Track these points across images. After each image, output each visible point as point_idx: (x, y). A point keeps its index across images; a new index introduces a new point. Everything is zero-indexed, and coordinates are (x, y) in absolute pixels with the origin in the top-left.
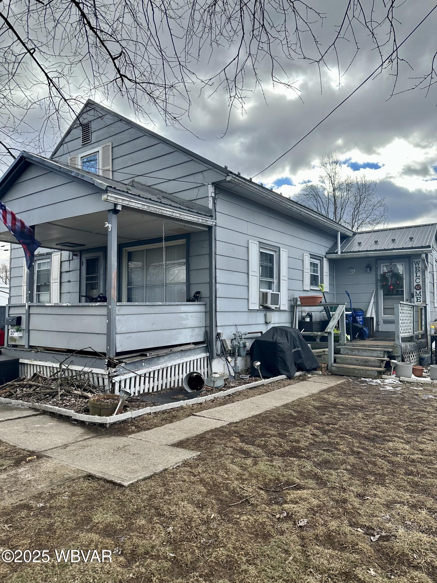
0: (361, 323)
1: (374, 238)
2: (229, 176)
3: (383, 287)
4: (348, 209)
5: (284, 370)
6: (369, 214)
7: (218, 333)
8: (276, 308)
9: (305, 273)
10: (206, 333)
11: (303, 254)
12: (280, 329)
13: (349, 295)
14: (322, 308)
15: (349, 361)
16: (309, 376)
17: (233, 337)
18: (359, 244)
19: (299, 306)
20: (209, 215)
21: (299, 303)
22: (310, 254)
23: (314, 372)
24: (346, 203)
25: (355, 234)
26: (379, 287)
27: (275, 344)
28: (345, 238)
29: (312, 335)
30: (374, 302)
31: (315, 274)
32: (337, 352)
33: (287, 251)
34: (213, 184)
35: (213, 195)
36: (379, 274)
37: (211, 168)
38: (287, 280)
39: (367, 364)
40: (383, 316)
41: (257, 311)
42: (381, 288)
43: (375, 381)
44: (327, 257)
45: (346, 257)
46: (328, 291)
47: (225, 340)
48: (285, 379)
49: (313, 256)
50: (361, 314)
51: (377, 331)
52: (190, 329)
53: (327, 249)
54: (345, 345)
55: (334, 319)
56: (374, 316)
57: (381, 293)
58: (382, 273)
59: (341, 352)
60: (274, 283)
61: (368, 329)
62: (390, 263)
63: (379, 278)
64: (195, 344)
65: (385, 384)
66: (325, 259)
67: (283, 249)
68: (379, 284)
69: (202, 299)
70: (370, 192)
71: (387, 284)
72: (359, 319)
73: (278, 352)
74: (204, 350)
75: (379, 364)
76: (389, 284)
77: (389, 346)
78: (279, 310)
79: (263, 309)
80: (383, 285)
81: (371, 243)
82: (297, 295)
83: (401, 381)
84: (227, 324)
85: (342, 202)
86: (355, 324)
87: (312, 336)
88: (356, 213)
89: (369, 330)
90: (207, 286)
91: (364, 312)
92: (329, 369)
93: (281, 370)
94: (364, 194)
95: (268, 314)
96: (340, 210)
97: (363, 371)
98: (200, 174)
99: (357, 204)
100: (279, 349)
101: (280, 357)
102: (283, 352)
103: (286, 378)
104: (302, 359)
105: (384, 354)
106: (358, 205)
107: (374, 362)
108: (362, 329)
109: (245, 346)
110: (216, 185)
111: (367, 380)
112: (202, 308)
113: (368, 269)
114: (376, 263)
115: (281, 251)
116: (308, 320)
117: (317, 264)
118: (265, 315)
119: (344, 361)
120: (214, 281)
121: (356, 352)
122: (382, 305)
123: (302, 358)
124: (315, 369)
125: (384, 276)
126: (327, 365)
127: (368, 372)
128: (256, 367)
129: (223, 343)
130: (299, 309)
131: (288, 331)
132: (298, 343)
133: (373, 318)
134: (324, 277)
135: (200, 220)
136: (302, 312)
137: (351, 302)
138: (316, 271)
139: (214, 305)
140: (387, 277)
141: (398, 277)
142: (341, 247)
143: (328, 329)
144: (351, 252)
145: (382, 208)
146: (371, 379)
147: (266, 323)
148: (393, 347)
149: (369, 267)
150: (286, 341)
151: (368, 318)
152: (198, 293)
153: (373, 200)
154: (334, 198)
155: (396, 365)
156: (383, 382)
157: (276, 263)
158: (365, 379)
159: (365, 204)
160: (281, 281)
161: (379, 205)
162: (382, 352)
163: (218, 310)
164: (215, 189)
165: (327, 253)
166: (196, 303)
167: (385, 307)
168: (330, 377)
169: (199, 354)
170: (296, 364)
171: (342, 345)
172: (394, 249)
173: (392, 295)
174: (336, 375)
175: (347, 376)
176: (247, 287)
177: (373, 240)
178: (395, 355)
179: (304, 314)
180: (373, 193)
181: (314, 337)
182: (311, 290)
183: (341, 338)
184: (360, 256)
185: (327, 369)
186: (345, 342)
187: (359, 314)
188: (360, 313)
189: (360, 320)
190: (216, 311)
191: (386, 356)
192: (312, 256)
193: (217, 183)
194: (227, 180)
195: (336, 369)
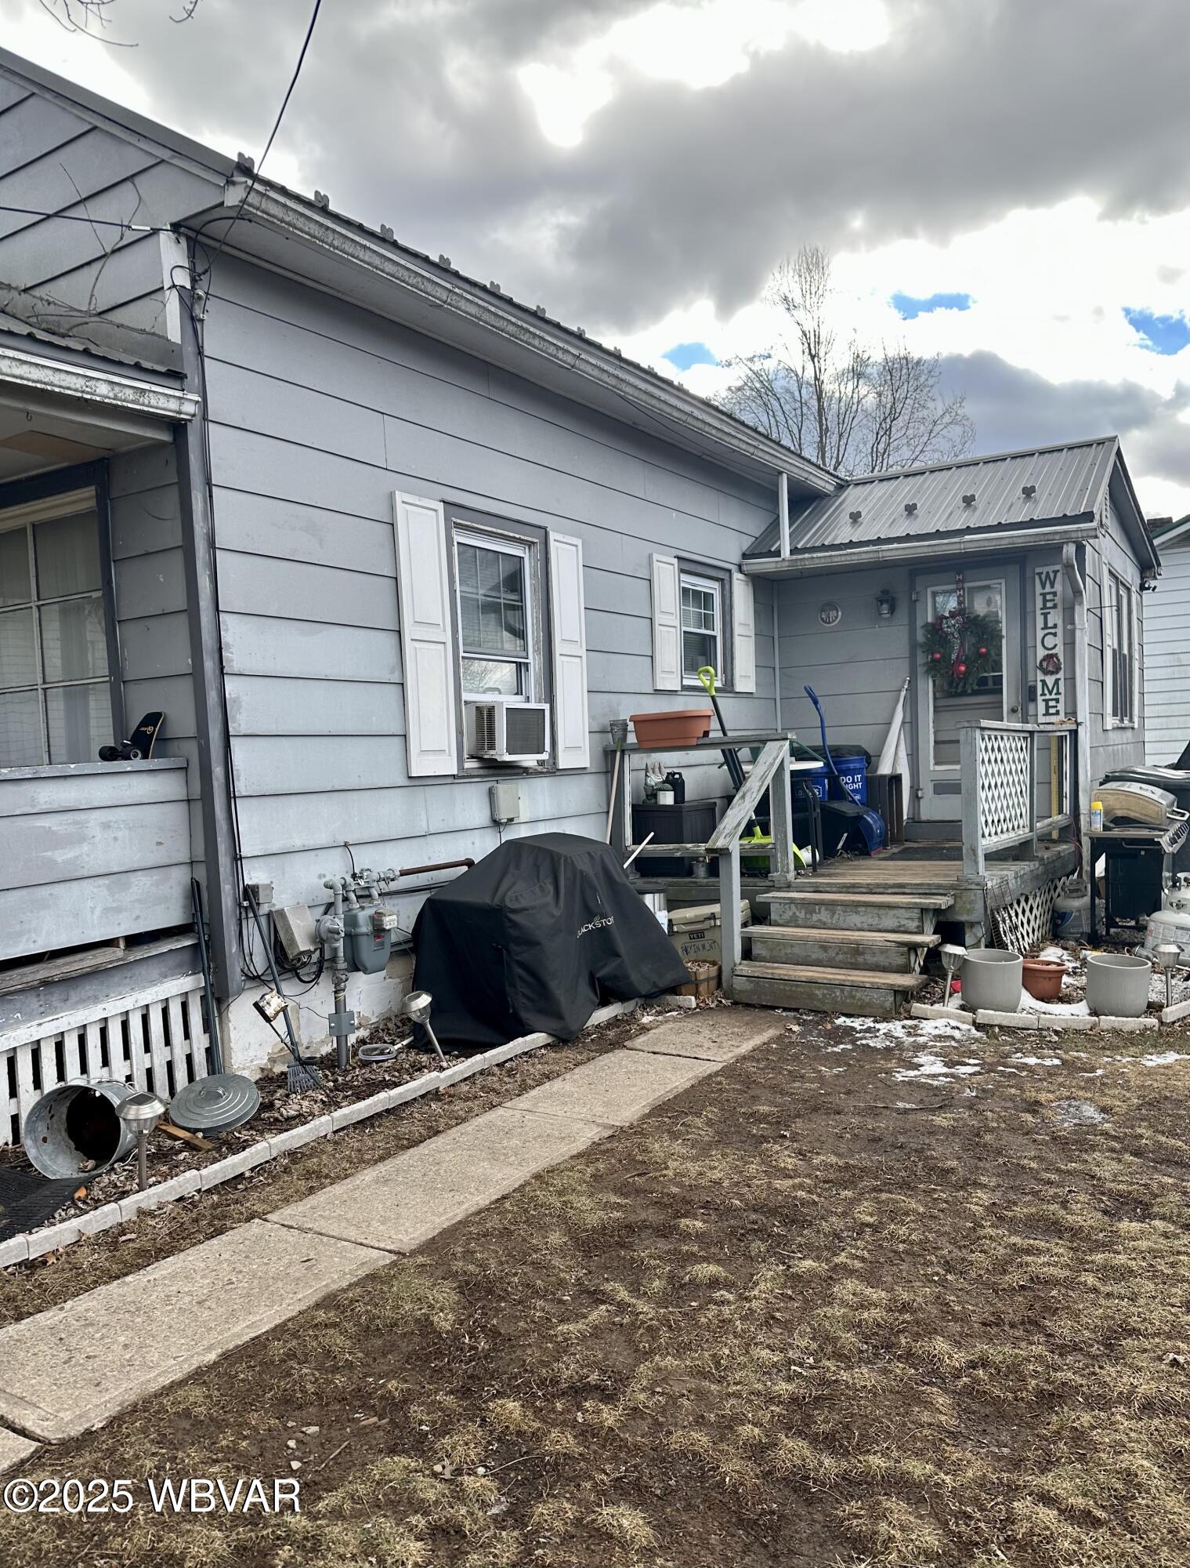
0: (857, 797)
1: (904, 498)
2: (234, 183)
3: (934, 668)
4: (857, 435)
5: (541, 1011)
6: (919, 448)
7: (246, 888)
8: (541, 763)
9: (657, 628)
10: (194, 892)
11: (650, 556)
12: (533, 847)
13: (816, 702)
14: (716, 755)
15: (796, 950)
16: (646, 1020)
17: (327, 896)
18: (855, 517)
19: (635, 749)
20: (163, 369)
21: (632, 738)
22: (679, 558)
23: (670, 998)
24: (852, 415)
25: (842, 486)
26: (920, 670)
27: (496, 916)
28: (806, 500)
29: (678, 854)
30: (903, 723)
31: (703, 631)
32: (759, 915)
33: (579, 542)
34: (176, 227)
35: (183, 279)
36: (919, 623)
37: (165, 154)
38: (583, 653)
39: (860, 959)
40: (931, 769)
41: (450, 780)
42: (927, 672)
43: (883, 1027)
44: (745, 568)
45: (809, 565)
46: (753, 690)
47: (281, 913)
48: (545, 1046)
49: (688, 565)
50: (858, 765)
51: (915, 820)
52: (105, 881)
53: (746, 543)
54: (789, 887)
55: (743, 797)
56: (904, 770)
57: (927, 688)
58: (930, 620)
59: (773, 916)
60: (531, 668)
61: (883, 817)
62: (957, 582)
63: (920, 637)
64: (134, 941)
65: (921, 1040)
66: (737, 576)
67: (559, 537)
68: (921, 659)
69: (173, 747)
70: (922, 380)
71: (946, 657)
72: (852, 784)
73: (513, 947)
74: (180, 965)
75: (901, 961)
76: (954, 657)
77: (939, 886)
78: (551, 770)
79: (481, 772)
80: (934, 660)
81: (892, 514)
82: (628, 709)
83: (979, 1027)
84: (298, 843)
85: (843, 410)
86: (836, 805)
87: (681, 859)
88: (881, 446)
89: (885, 821)
90: (186, 687)
91: (869, 759)
92: (724, 985)
93: (527, 1016)
94: (905, 387)
95: (505, 789)
96: (835, 437)
97: (842, 991)
98: (128, 185)
99: (885, 419)
100: (514, 932)
101: (521, 965)
102: (531, 943)
103: (550, 1040)
104: (618, 961)
105: (921, 920)
106: (888, 420)
107: (884, 951)
108: (859, 818)
109: (379, 931)
110: (191, 234)
111: (856, 1023)
112: (169, 786)
113: (885, 606)
114: (912, 587)
115: (553, 545)
116: (667, 798)
117: (708, 597)
118: (491, 793)
119: (782, 953)
120: (209, 665)
121: (824, 915)
122: (932, 730)
123: (618, 955)
124: (674, 990)
125: (935, 630)
126: (720, 969)
127: (858, 995)
128: (414, 1017)
129: (275, 924)
130: (635, 761)
131: (559, 856)
132: (602, 899)
133: (896, 779)
134: (737, 640)
135: (103, 389)
136: (647, 770)
137: (822, 727)
138: (707, 621)
139: (218, 771)
140: (947, 634)
141: (983, 631)
142: (791, 535)
143: (719, 841)
144: (824, 548)
145: (958, 430)
146: (869, 1023)
147: (496, 823)
148: (958, 889)
149: (888, 600)
150: (550, 898)
151: (883, 777)
152: (153, 719)
153: (930, 404)
154: (819, 398)
155: (964, 962)
156: (912, 1032)
157: (534, 591)
158: (849, 1022)
159: (907, 418)
160: (559, 661)
161: (947, 419)
162: (916, 914)
163: (241, 787)
164: (192, 255)
165: (745, 556)
166: (138, 763)
167: (940, 738)
168: (723, 1019)
169: (153, 983)
170: (592, 980)
171: (779, 889)
172: (969, 530)
173: (964, 694)
174: (748, 1006)
175: (785, 1009)
176: (395, 690)
177: (901, 502)
178: (963, 918)
179: (655, 779)
180: (931, 382)
181: (686, 862)
182: (685, 688)
183: (776, 862)
184: (855, 559)
185: (719, 985)
186: (791, 875)
187: (852, 766)
188: (852, 761)
189: (856, 786)
190: (230, 796)
191: (929, 927)
192: (686, 566)
193: (196, 223)
194: (228, 203)
195: (749, 986)
